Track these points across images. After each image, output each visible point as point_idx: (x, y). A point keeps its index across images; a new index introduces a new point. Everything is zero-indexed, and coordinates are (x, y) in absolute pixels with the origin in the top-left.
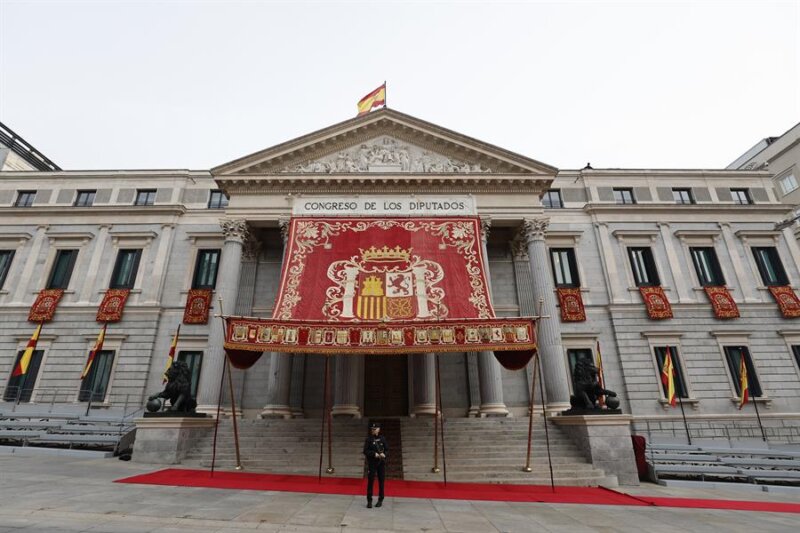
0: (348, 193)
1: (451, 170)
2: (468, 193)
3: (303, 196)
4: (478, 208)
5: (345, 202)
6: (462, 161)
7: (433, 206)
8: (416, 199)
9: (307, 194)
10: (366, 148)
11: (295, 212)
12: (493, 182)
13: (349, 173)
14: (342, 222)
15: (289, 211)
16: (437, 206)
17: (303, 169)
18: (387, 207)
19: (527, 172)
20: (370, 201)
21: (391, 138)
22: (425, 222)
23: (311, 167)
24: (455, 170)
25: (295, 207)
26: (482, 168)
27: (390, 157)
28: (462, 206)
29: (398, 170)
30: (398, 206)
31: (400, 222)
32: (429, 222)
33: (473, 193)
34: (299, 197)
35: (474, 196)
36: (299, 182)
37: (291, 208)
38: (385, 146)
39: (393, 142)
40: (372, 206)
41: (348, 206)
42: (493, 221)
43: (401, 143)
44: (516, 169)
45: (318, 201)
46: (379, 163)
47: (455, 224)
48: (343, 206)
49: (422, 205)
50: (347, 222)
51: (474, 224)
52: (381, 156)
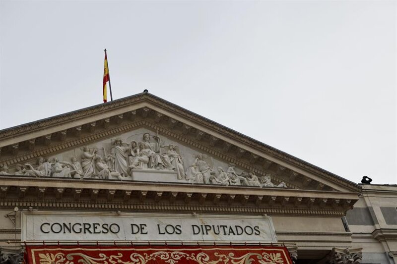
0: (104, 210)
1: (237, 182)
2: (262, 214)
3: (36, 211)
4: (278, 234)
5: (102, 222)
6: (248, 171)
7: (221, 229)
8: (199, 220)
9: (41, 208)
10: (121, 144)
11: (24, 237)
12: (293, 200)
13: (106, 180)
14: (108, 254)
15: (17, 236)
16: (227, 230)
17: (33, 171)
18: (162, 231)
19: (327, 189)
20: (138, 221)
21: (153, 134)
22: (220, 252)
23: (45, 168)
24: (242, 181)
25: (24, 229)
26: (272, 181)
27: (160, 161)
28: (256, 230)
29: (173, 179)
30: (177, 230)
31: (190, 253)
32: (227, 253)
33: (269, 214)
34: (30, 213)
35: (270, 218)
36: (32, 190)
37: (19, 232)
38: (147, 144)
39: (157, 139)
40: (141, 228)
41: (107, 229)
42: (299, 252)
43: (167, 142)
44: (313, 185)
45: (62, 220)
46: (144, 167)
47: (259, 256)
48: (99, 229)
49: (207, 229)
50: (115, 253)
51: (282, 256)
52: (145, 158)
